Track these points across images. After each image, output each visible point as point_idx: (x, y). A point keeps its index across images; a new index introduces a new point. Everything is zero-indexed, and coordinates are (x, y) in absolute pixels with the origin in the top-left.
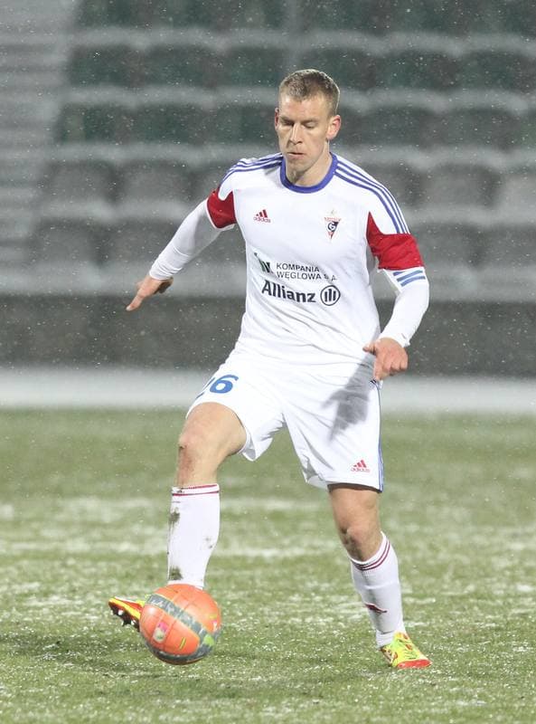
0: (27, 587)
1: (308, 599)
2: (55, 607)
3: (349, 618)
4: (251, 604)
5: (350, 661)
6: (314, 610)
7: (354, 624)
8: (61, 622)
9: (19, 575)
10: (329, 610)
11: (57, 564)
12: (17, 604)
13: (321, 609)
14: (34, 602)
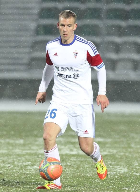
0: (27, 163)
1: (108, 167)
2: (35, 169)
3: (120, 172)
4: (92, 168)
5: (120, 184)
6: (110, 170)
7: (122, 174)
8: (37, 173)
9: (25, 160)
10: (114, 170)
11: (36, 156)
12: (24, 168)
13: (112, 170)
14: (29, 167)
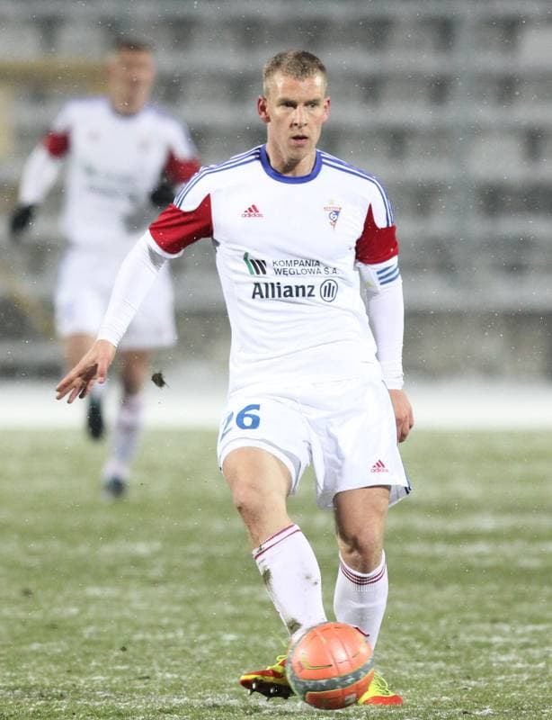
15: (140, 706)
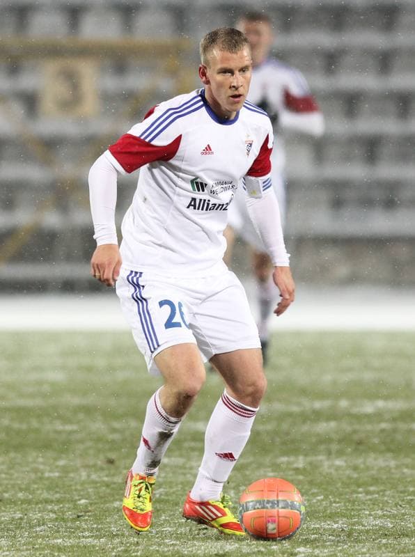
15: (199, 552)
